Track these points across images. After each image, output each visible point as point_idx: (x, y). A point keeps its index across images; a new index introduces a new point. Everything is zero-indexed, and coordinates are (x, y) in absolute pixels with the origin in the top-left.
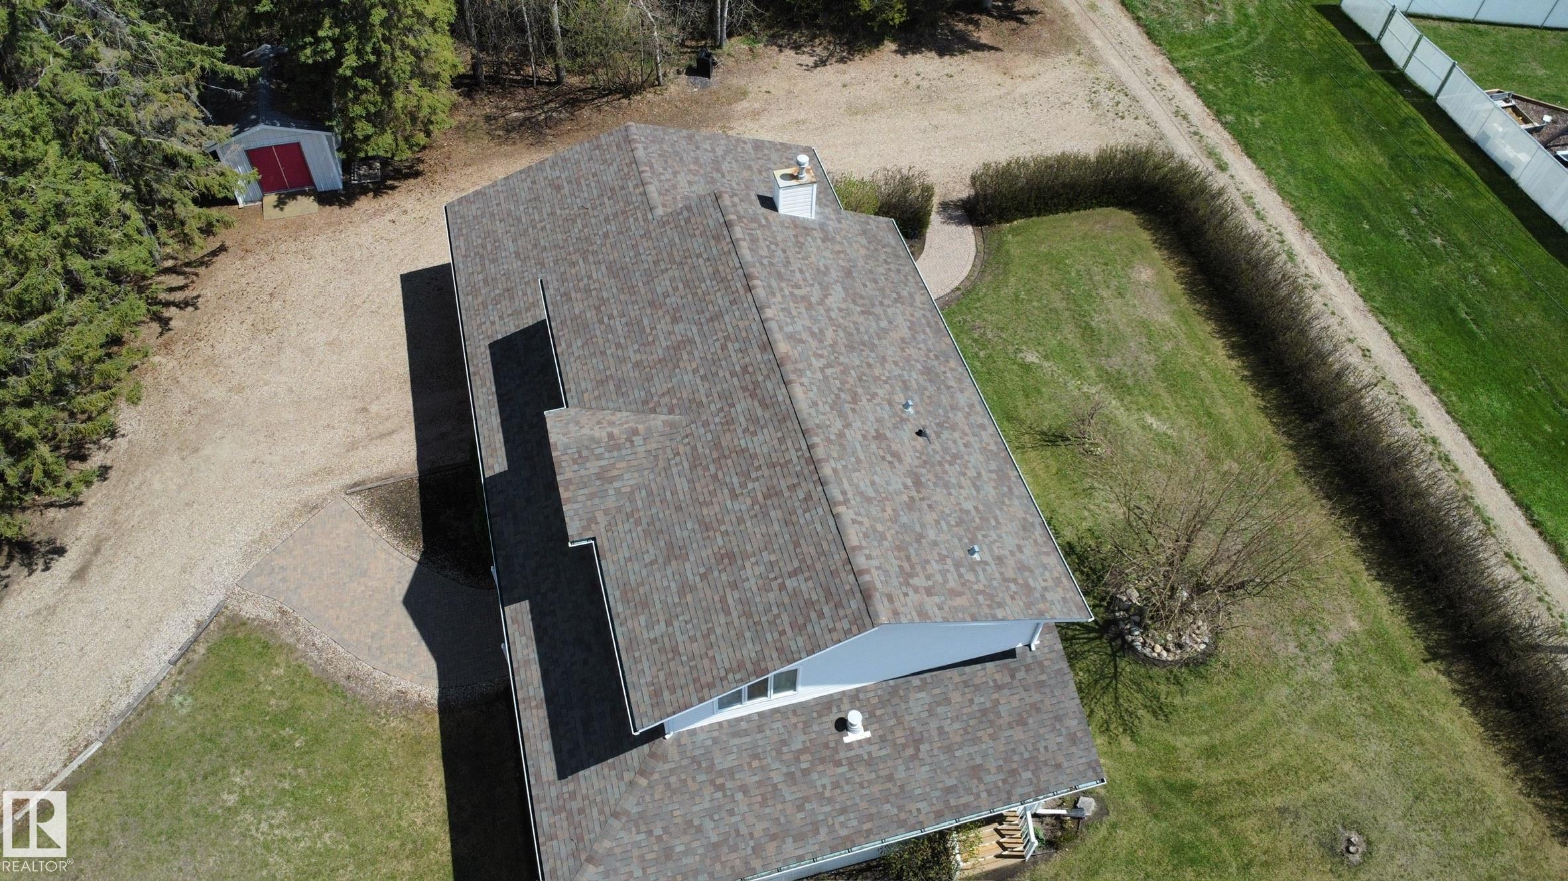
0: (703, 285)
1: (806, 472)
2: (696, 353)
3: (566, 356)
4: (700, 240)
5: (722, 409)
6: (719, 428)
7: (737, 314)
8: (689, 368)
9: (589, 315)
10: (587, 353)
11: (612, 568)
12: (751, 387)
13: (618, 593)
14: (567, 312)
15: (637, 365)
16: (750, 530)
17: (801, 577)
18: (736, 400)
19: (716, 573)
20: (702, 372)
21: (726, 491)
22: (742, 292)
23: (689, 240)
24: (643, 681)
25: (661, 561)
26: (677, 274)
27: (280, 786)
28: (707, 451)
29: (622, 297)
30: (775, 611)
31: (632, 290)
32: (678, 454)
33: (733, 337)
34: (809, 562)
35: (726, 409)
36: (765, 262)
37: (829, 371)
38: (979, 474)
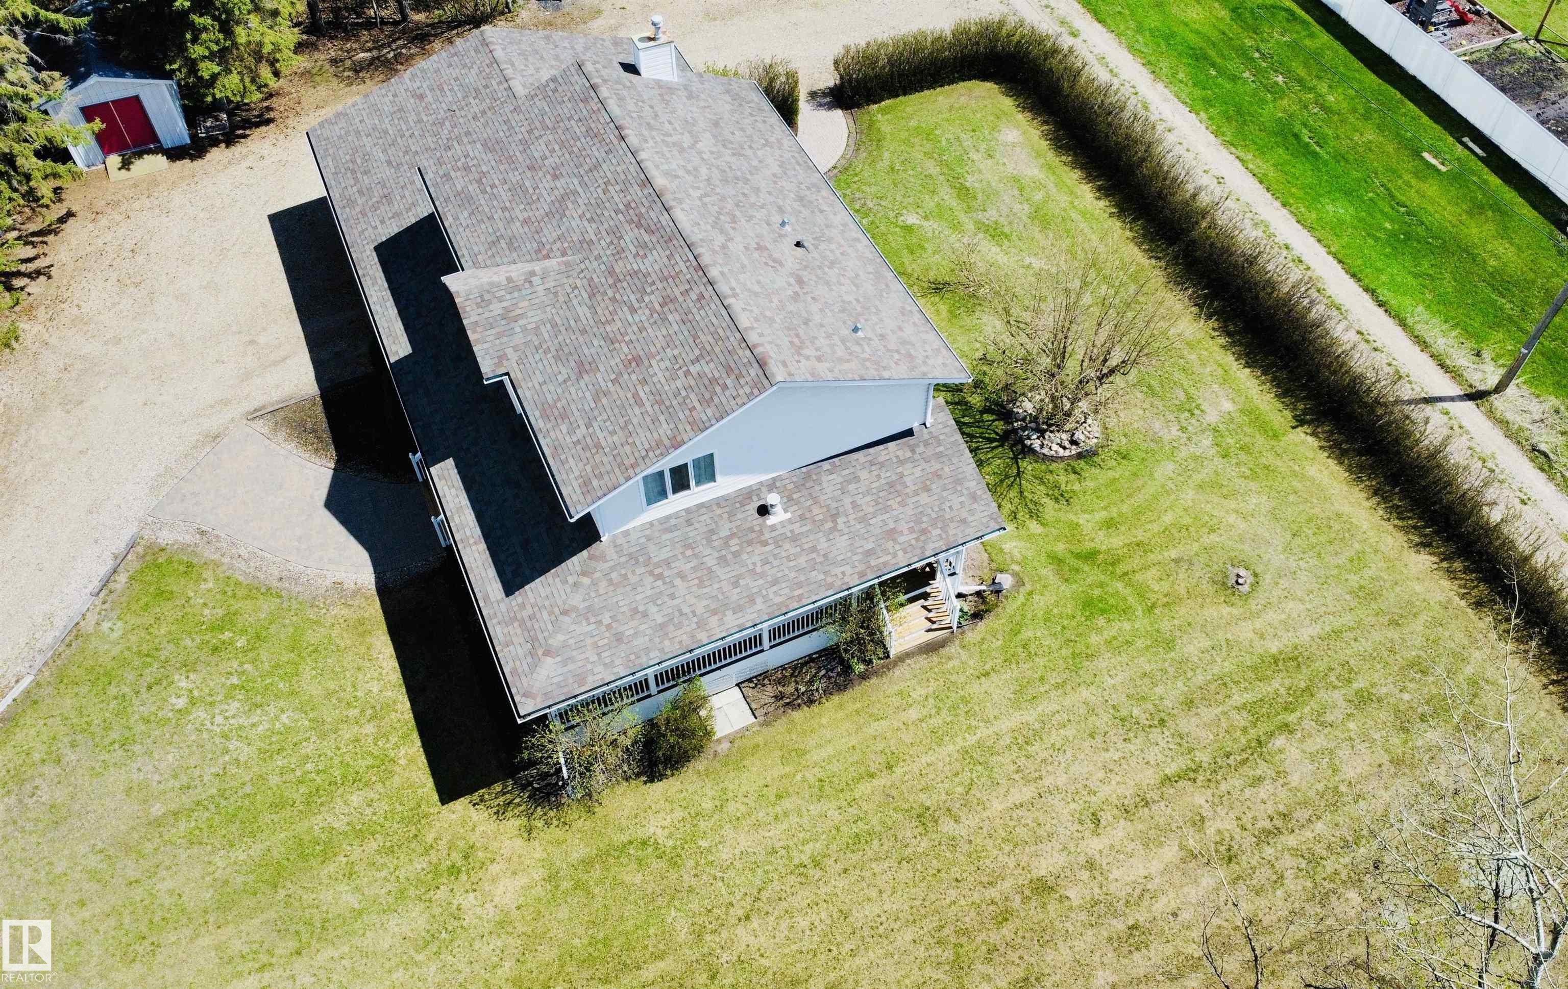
0: (578, 143)
1: (696, 278)
2: (580, 201)
3: (454, 228)
4: (570, 105)
5: (612, 242)
6: (611, 258)
7: (614, 161)
8: (575, 215)
9: (471, 188)
10: (474, 221)
11: (528, 394)
12: (635, 219)
13: (537, 413)
14: (449, 191)
15: (525, 221)
16: (652, 335)
17: (703, 362)
18: (623, 232)
19: (626, 376)
20: (588, 216)
21: (625, 309)
22: (615, 142)
23: (558, 107)
24: (572, 476)
25: (573, 377)
26: (551, 137)
27: (229, 682)
28: (603, 280)
29: (502, 168)
30: (684, 393)
31: (511, 160)
32: (576, 287)
33: (613, 181)
34: (709, 348)
35: (615, 241)
36: (634, 115)
37: (707, 200)
38: (857, 276)
